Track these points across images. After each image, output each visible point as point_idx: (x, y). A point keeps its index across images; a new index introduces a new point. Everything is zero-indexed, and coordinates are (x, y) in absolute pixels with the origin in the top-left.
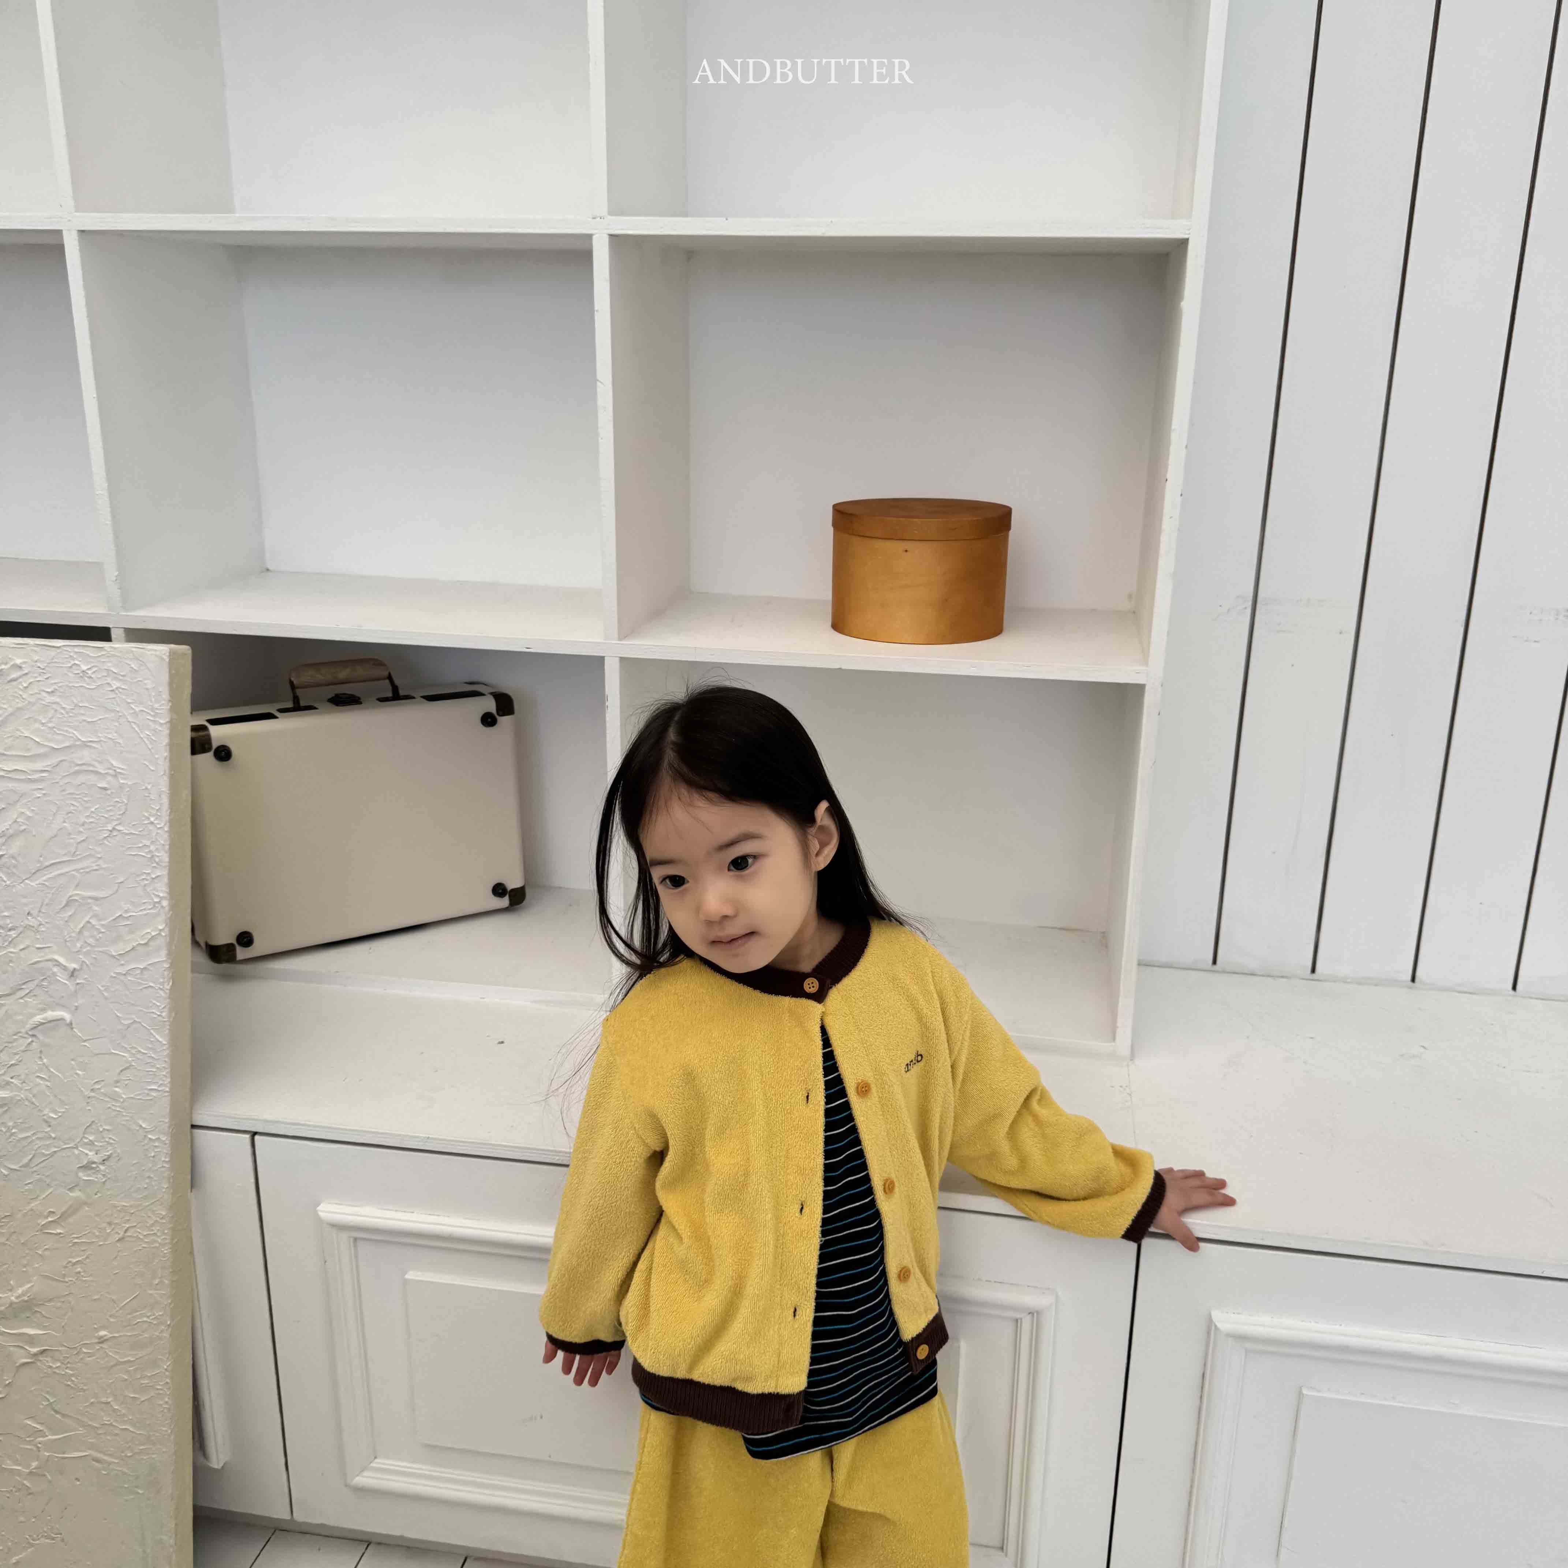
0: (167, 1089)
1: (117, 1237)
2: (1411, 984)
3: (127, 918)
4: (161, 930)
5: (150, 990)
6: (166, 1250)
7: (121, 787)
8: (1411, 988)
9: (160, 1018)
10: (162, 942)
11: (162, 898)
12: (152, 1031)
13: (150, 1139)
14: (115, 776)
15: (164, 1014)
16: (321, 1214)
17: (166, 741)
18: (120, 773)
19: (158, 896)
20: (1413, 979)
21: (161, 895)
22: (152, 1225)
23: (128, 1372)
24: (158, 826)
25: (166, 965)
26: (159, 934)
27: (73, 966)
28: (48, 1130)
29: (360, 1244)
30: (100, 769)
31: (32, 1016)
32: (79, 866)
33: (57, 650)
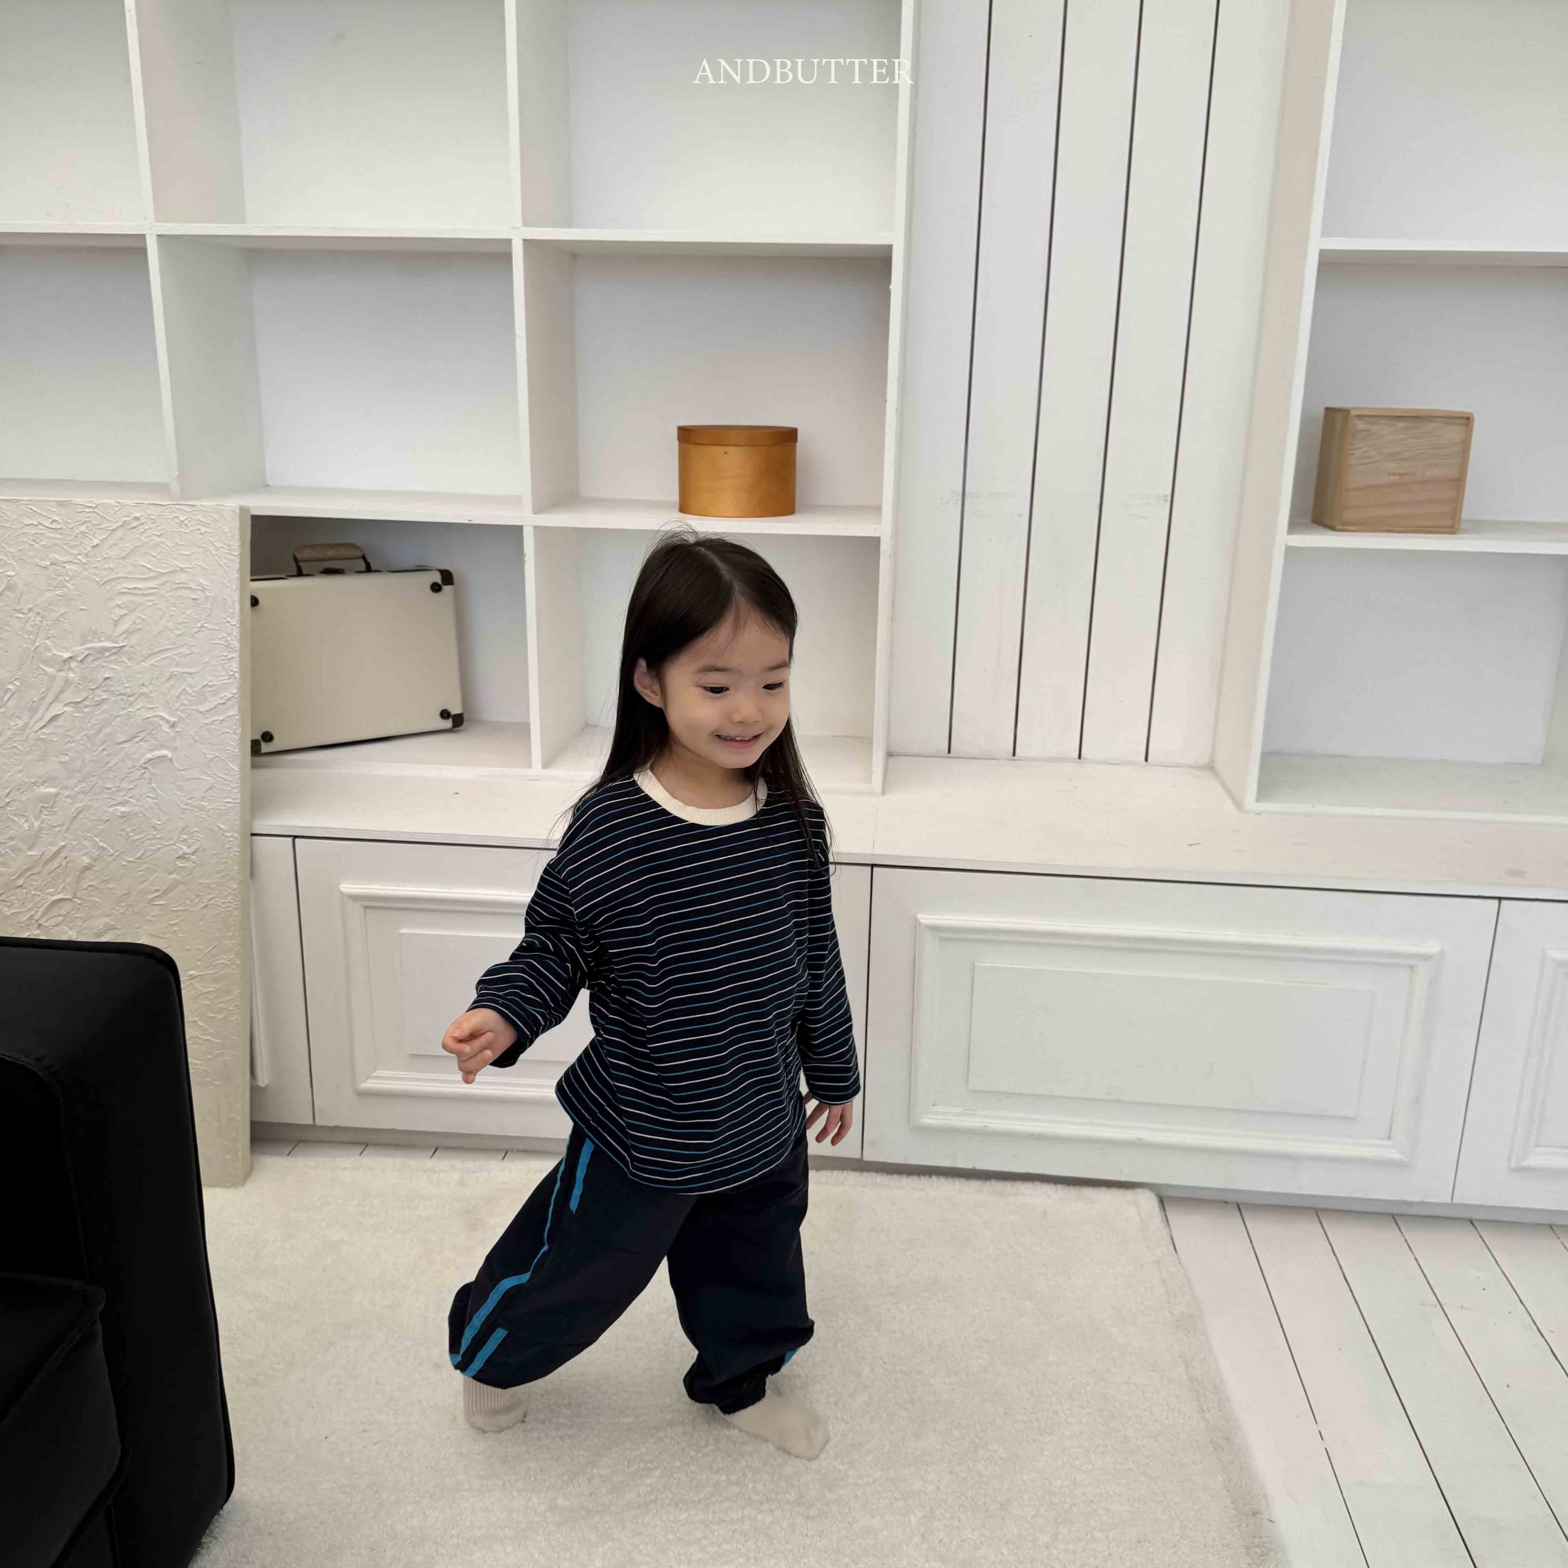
0: (239, 801)
1: (203, 905)
2: (1079, 760)
3: (211, 686)
4: (234, 694)
5: (226, 734)
6: (236, 913)
7: (207, 598)
8: (1077, 762)
9: (235, 754)
11: (235, 672)
12: (228, 763)
13: (226, 836)
14: (203, 591)
15: (236, 750)
16: (342, 889)
17: (237, 566)
18: (206, 589)
19: (232, 671)
20: (1080, 757)
21: (235, 670)
22: (228, 895)
23: (209, 999)
24: (233, 624)
25: (238, 717)
26: (233, 697)
27: (173, 719)
28: (155, 833)
29: (368, 910)
30: (194, 587)
31: (144, 755)
32: (177, 651)
33: (164, 508)
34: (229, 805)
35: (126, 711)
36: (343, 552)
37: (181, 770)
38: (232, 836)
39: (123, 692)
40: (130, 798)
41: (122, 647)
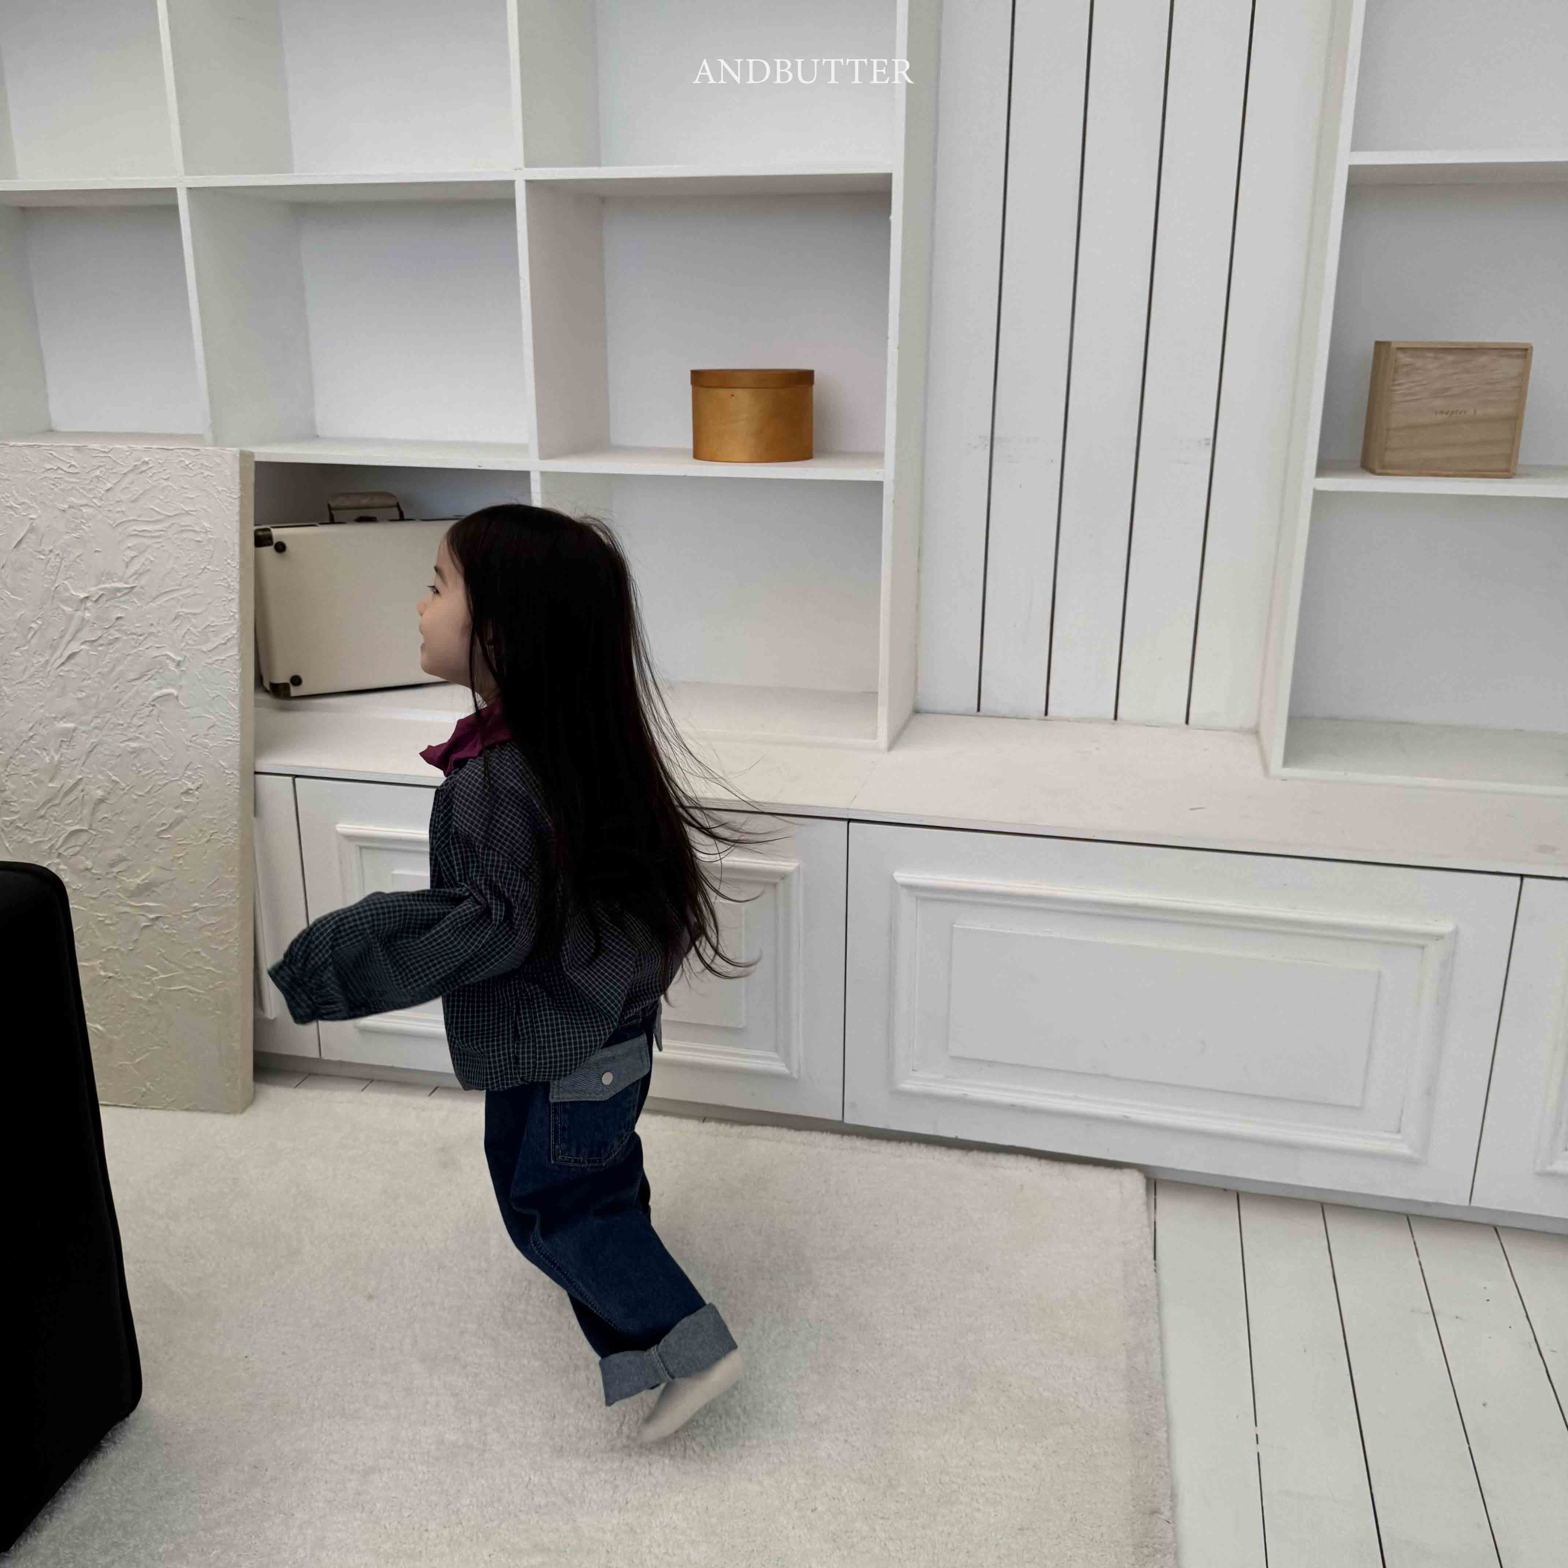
0: (238, 740)
1: (205, 840)
2: (1115, 721)
3: (213, 626)
4: (234, 634)
6: (237, 848)
7: (210, 540)
10: (234, 641)
11: (235, 613)
12: (229, 702)
13: (227, 774)
14: (206, 532)
15: (236, 690)
16: (339, 829)
17: (237, 509)
18: (209, 531)
19: (231, 611)
21: (235, 611)
22: (228, 831)
23: (211, 931)
24: (233, 566)
25: (237, 657)
26: (233, 637)
27: (179, 658)
28: (162, 768)
29: (364, 851)
30: (196, 528)
31: (152, 692)
32: (183, 593)
33: (171, 452)
34: (230, 743)
35: (135, 651)
36: (377, 501)
37: (186, 708)
38: (232, 773)
39: (134, 631)
40: (140, 734)
41: (132, 588)
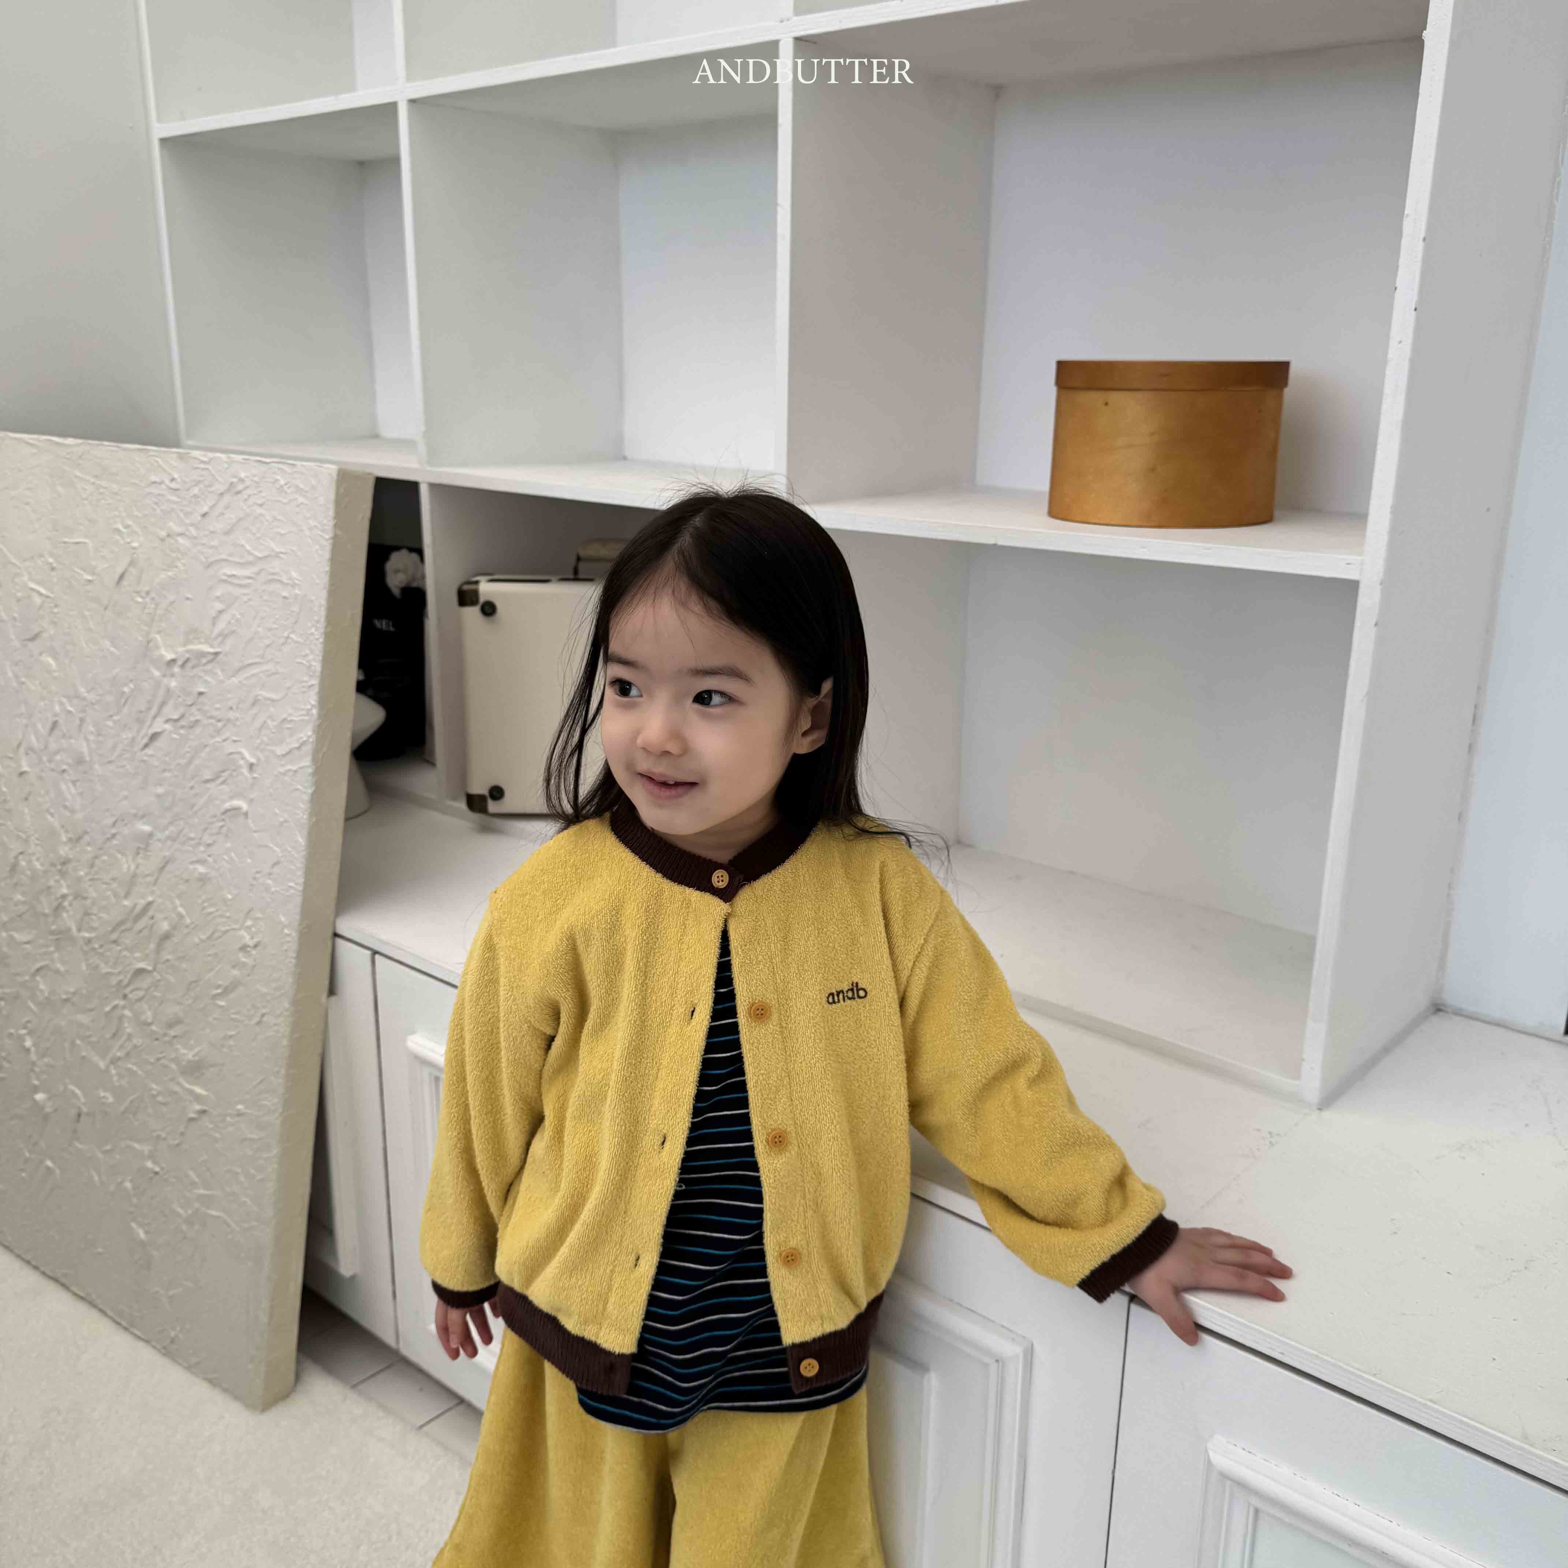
3: (289, 721)
4: (310, 737)
5: (298, 792)
7: (296, 597)
9: (302, 821)
10: (308, 748)
11: (313, 706)
12: (296, 832)
13: (286, 934)
14: (293, 586)
15: (305, 817)
16: (410, 1045)
18: (296, 584)
19: (310, 703)
21: (313, 703)
22: (279, 1016)
23: (252, 1150)
24: (317, 637)
25: (310, 770)
26: (308, 740)
28: (225, 908)
35: (212, 741)
37: (255, 832)
39: (214, 714)
40: (209, 856)
41: (216, 654)
